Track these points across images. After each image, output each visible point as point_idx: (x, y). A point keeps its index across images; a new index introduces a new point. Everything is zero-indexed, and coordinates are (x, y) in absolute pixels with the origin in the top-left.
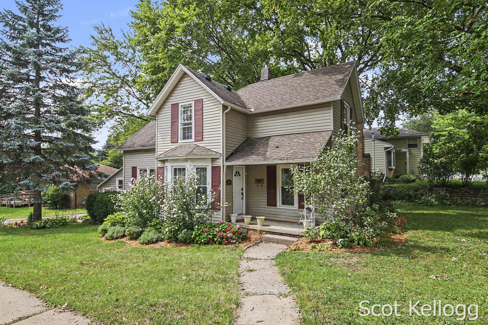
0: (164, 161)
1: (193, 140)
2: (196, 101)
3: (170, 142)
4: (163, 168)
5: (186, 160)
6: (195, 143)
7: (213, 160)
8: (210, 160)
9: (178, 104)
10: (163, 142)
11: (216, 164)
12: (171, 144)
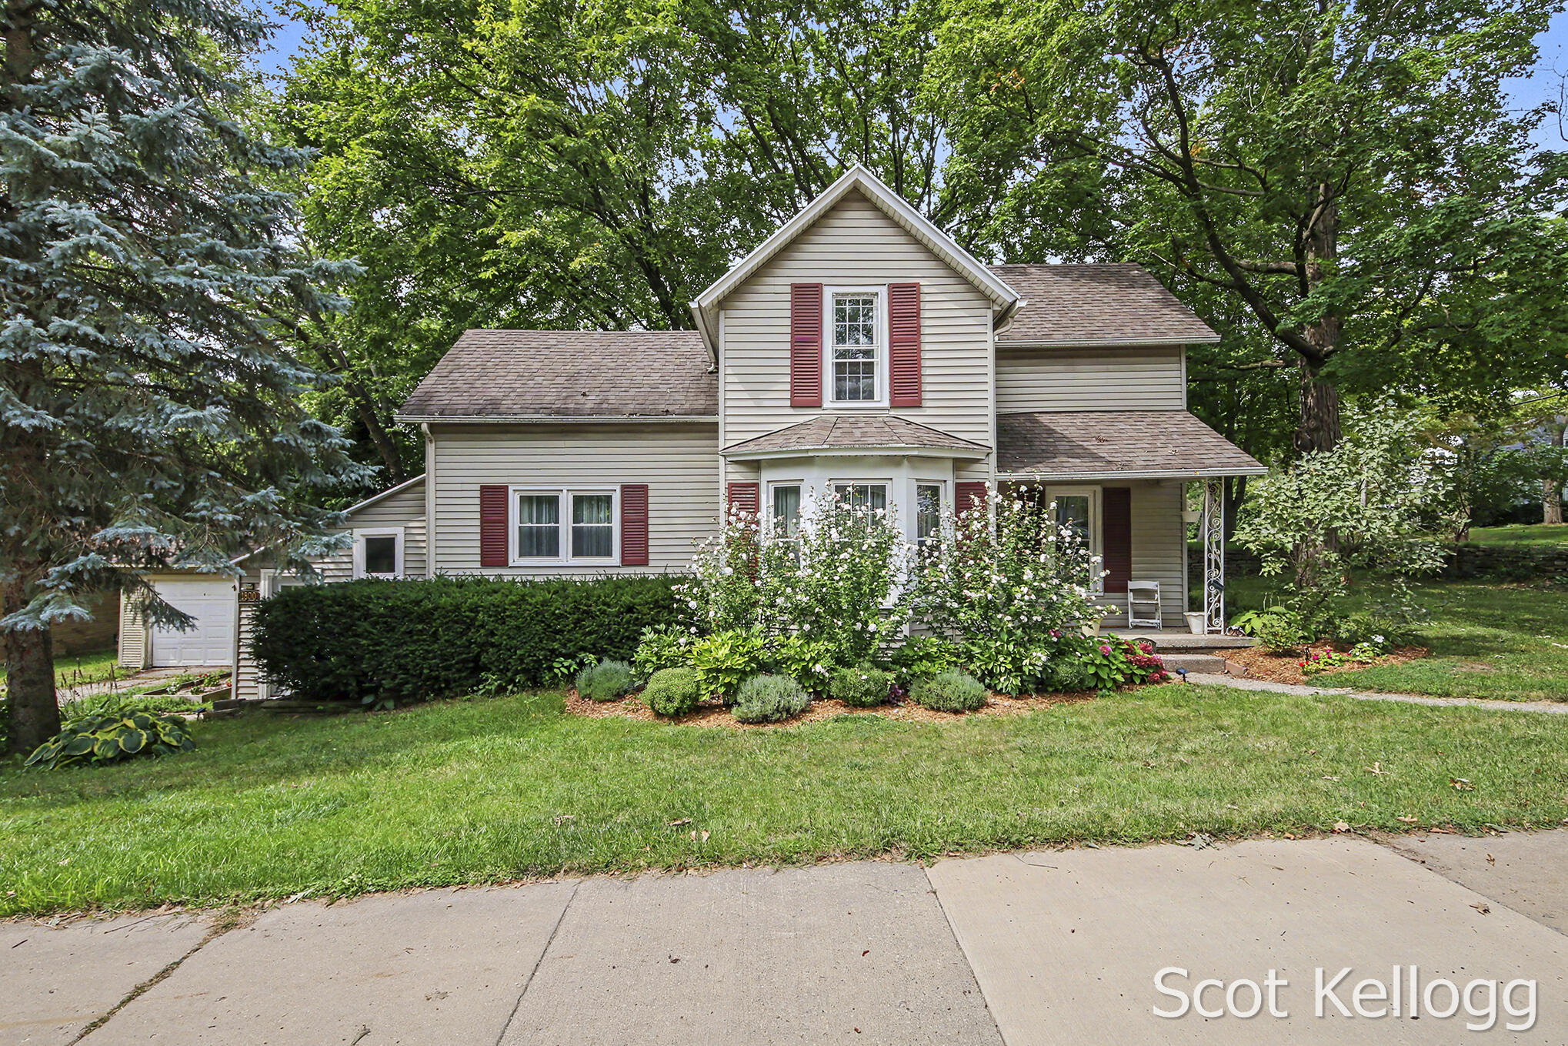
0: (756, 466)
1: (886, 404)
2: (894, 289)
3: (788, 403)
4: (757, 485)
5: (895, 461)
6: (893, 413)
7: (959, 464)
8: (950, 464)
9: (817, 288)
10: (751, 403)
11: (971, 476)
12: (791, 411)
